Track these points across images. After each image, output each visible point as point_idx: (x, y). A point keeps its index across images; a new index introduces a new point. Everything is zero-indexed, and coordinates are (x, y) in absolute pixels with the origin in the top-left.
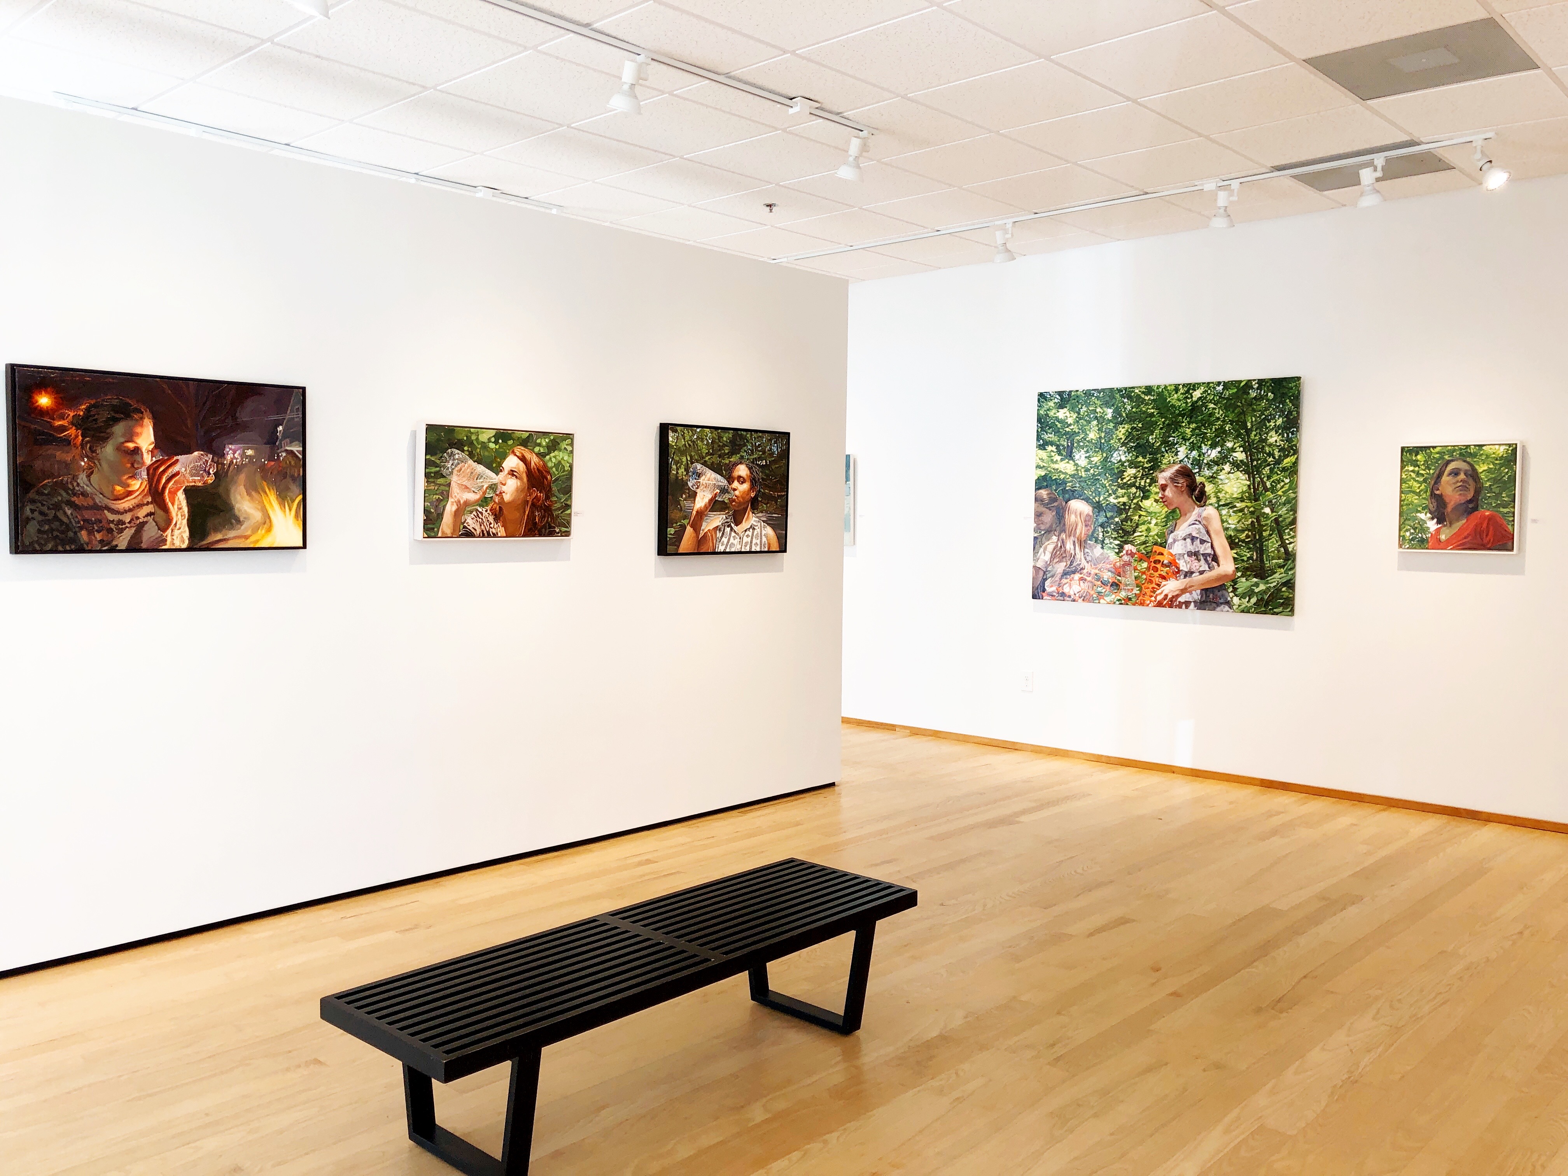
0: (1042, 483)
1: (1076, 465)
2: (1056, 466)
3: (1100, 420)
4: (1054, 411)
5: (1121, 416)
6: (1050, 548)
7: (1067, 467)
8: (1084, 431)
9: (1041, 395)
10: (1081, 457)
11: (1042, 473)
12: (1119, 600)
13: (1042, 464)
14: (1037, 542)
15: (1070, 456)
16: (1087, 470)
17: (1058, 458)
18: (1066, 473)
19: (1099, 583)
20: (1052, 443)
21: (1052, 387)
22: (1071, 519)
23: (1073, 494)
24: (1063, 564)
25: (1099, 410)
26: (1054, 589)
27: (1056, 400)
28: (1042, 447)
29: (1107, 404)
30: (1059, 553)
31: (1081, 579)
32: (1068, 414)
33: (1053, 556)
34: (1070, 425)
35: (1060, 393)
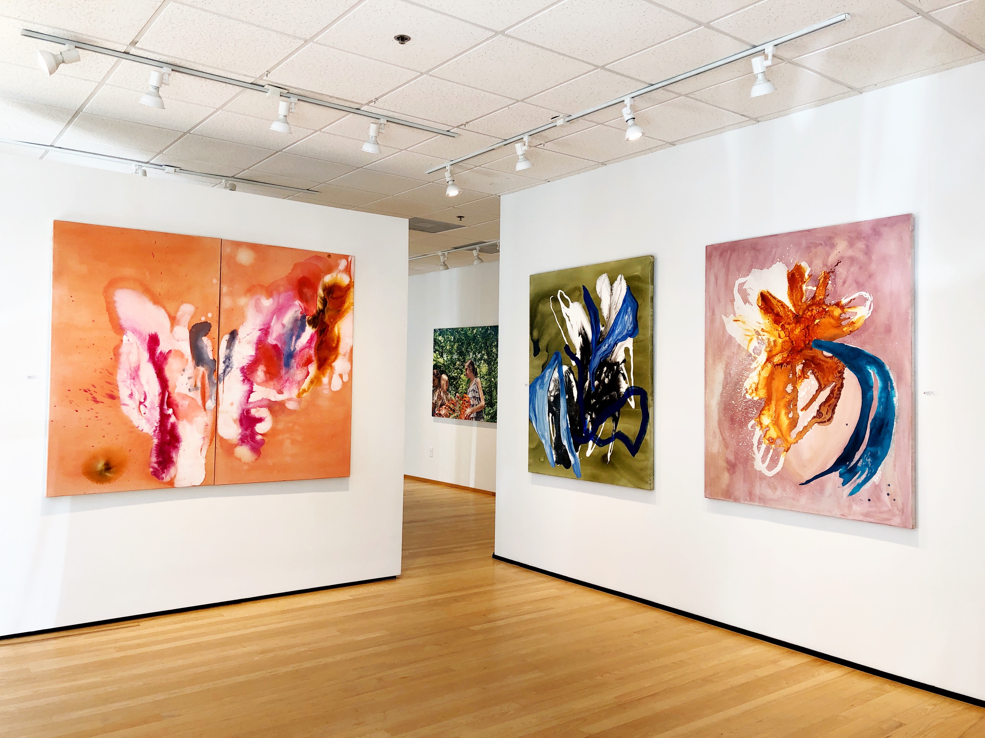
0: (435, 367)
1: (444, 359)
2: (438, 360)
3: (450, 341)
4: (438, 337)
5: (455, 340)
6: (437, 394)
7: (441, 360)
8: (446, 346)
9: (435, 330)
10: (445, 356)
11: (435, 363)
12: (455, 417)
13: (435, 359)
14: (434, 391)
15: (442, 356)
16: (447, 362)
17: (439, 356)
18: (441, 363)
19: (449, 409)
20: (437, 350)
21: (437, 327)
22: (443, 382)
23: (443, 372)
24: (440, 401)
25: (450, 337)
26: (438, 412)
27: (439, 333)
28: (435, 352)
29: (452, 335)
30: (440, 397)
31: (445, 408)
32: (441, 338)
33: (438, 398)
34: (442, 343)
35: (440, 329)
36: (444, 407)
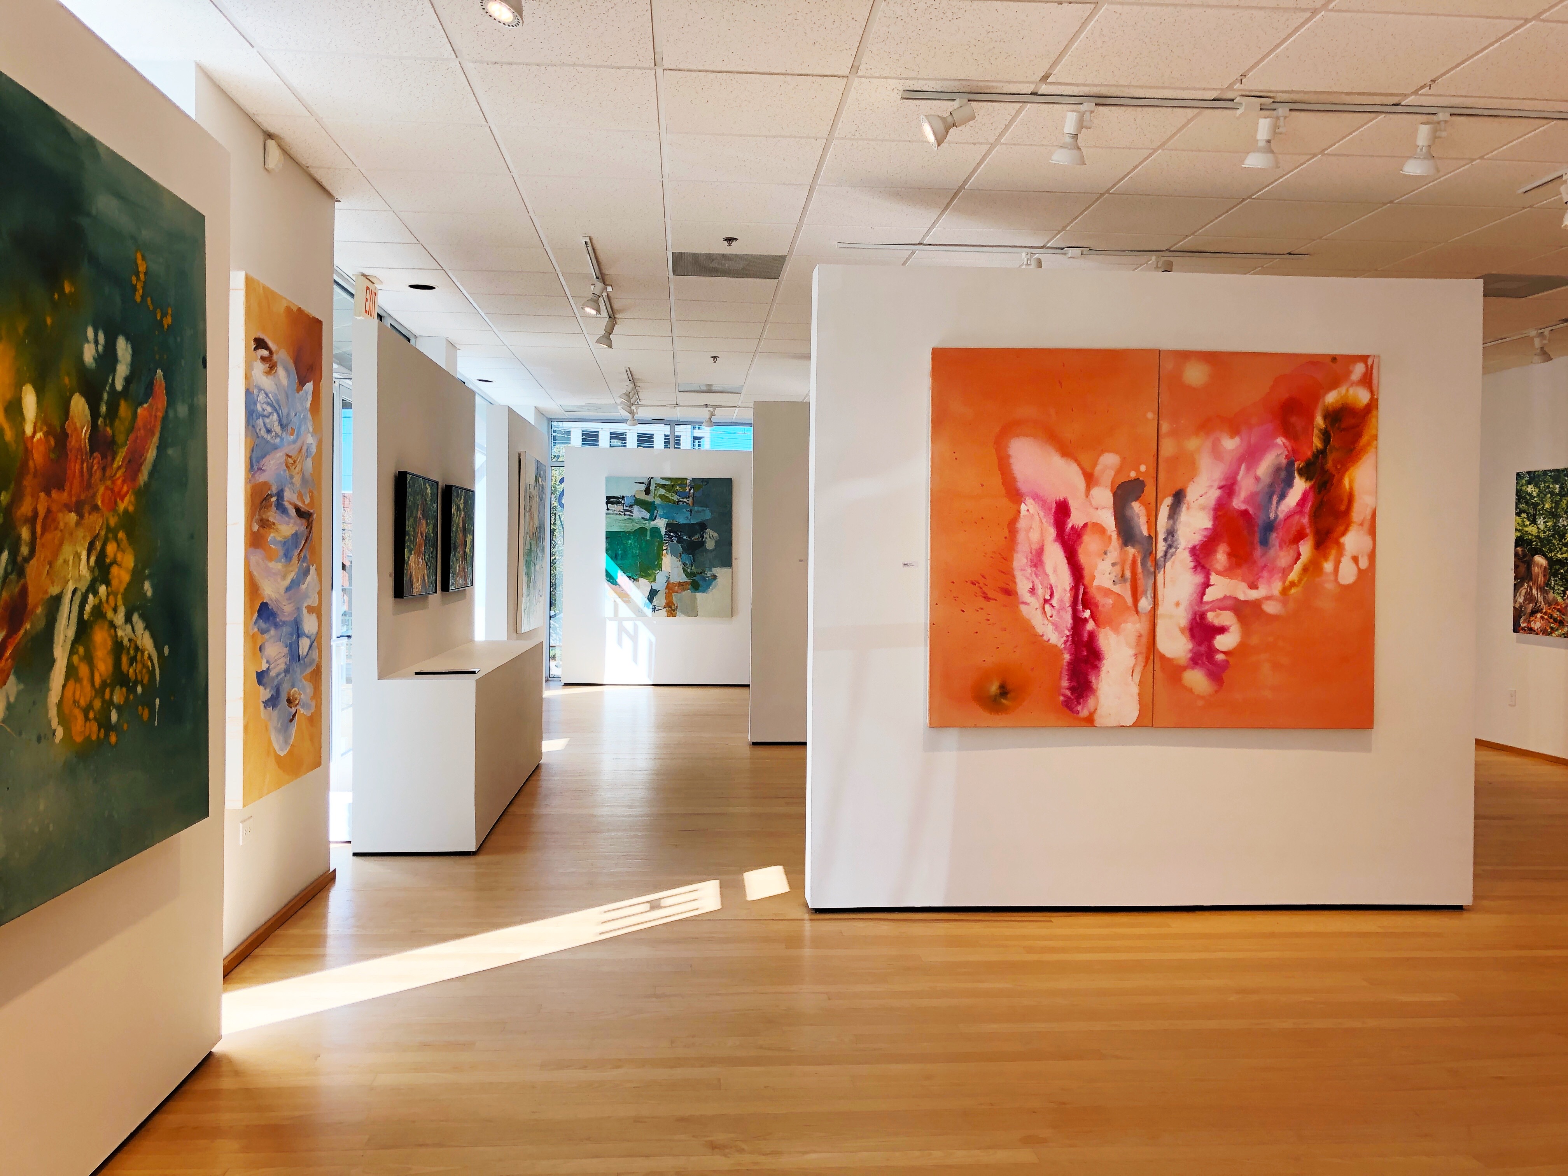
0: (1519, 542)
1: (1538, 528)
2: (1526, 529)
3: (1552, 493)
4: (1525, 487)
5: (1564, 491)
6: (1524, 592)
7: (1532, 530)
8: (1543, 503)
9: (1518, 474)
10: (1540, 521)
11: (1519, 535)
12: (1563, 634)
13: (1519, 528)
14: (1516, 588)
15: (1534, 522)
16: (1545, 532)
17: (1528, 523)
18: (1532, 535)
19: (1552, 620)
20: (1524, 512)
21: (1523, 469)
22: (1536, 570)
23: (1536, 551)
24: (1531, 605)
25: (1551, 486)
26: (1525, 625)
27: (1527, 479)
28: (1518, 514)
29: (1556, 482)
30: (1529, 598)
31: (1542, 617)
32: (1533, 489)
33: (1525, 599)
34: (1535, 497)
35: (1529, 473)
36: (1539, 615)
